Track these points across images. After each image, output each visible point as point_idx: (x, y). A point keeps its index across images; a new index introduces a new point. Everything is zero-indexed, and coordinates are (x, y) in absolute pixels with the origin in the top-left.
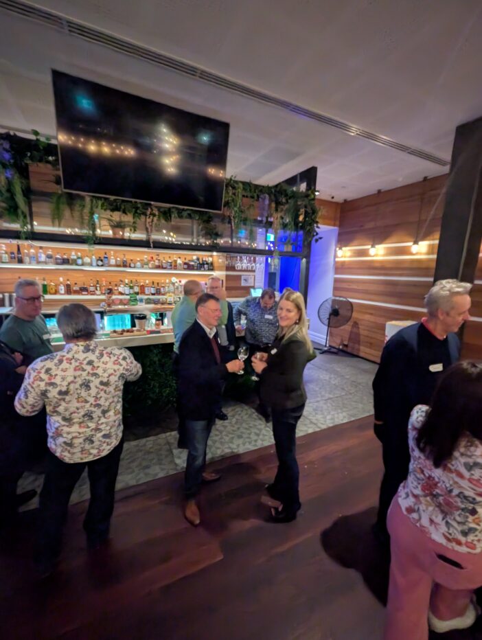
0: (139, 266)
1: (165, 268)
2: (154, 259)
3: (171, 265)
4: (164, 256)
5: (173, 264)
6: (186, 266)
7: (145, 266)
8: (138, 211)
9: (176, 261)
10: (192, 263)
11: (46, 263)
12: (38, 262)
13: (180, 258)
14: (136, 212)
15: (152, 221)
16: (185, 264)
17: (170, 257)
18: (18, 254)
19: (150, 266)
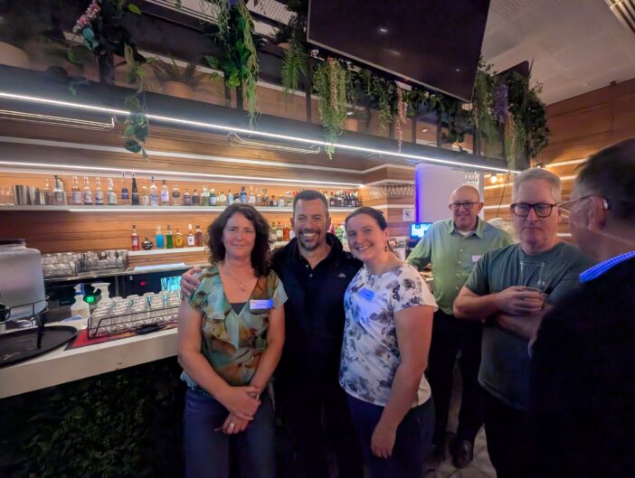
11: (170, 203)
12: (161, 203)
18: (133, 191)
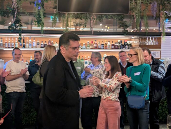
0: (84, 48)
1: (100, 48)
2: (93, 43)
3: (104, 46)
4: (99, 41)
5: (105, 46)
6: (113, 47)
7: (88, 48)
8: (87, 18)
9: (106, 44)
10: (117, 45)
13: (109, 42)
14: (86, 18)
15: (93, 22)
16: (113, 45)
17: (103, 41)
19: (91, 47)
